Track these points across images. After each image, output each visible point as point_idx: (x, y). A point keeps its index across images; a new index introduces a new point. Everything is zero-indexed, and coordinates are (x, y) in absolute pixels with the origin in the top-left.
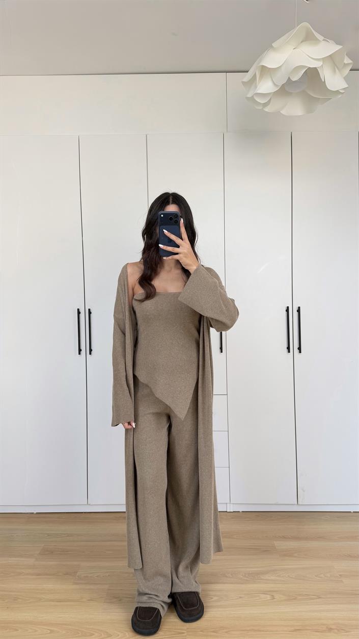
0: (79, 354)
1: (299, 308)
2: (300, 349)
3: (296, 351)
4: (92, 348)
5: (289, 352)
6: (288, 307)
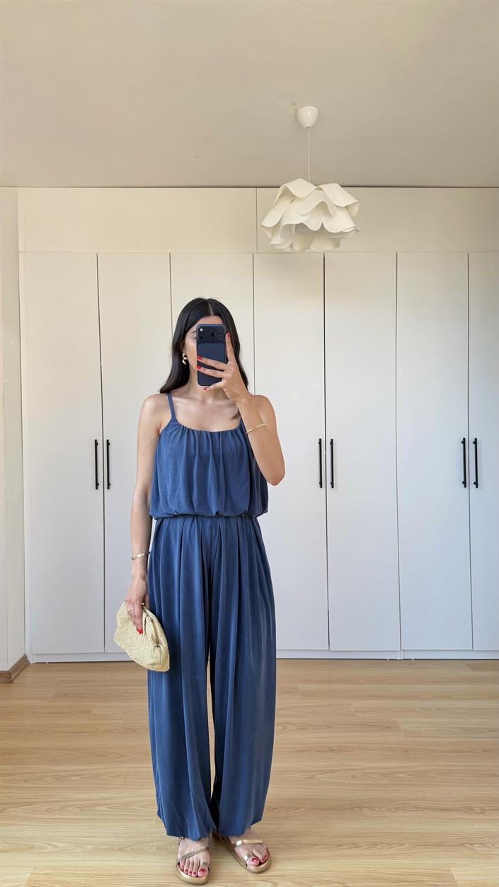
0: (97, 488)
1: (332, 440)
2: (332, 484)
3: (329, 485)
4: (110, 482)
5: (321, 487)
6: (320, 440)
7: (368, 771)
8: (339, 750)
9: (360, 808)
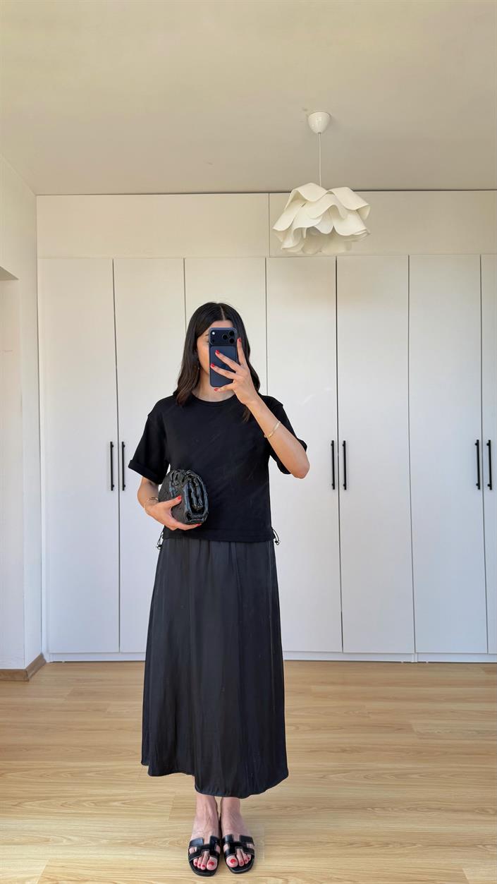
0: (112, 490)
1: (344, 442)
2: (345, 485)
3: (342, 487)
4: (126, 484)
5: (334, 488)
6: (333, 442)
8: (352, 751)
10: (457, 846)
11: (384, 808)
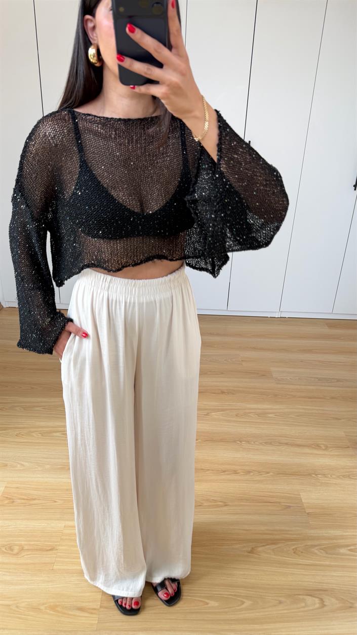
7: (247, 411)
8: (228, 393)
9: (241, 441)
10: (298, 475)
11: (248, 442)
